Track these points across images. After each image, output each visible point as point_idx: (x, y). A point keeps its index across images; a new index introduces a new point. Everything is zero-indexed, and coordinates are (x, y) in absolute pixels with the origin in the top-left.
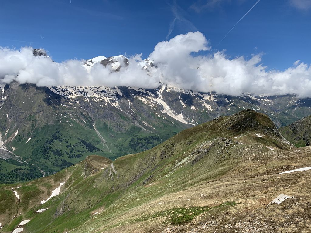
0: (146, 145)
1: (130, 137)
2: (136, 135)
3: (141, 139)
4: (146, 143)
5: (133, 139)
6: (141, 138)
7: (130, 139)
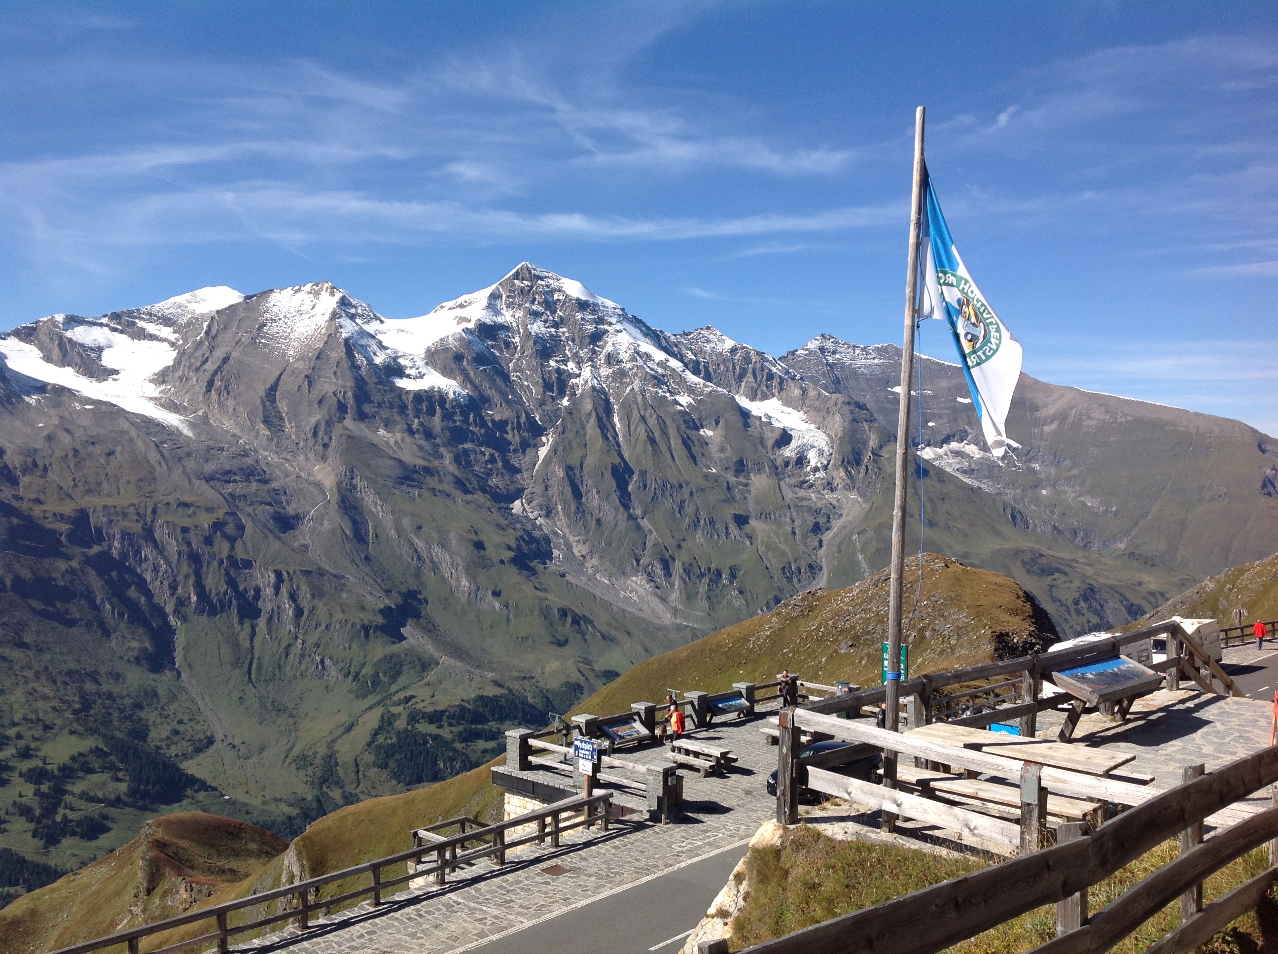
0: (459, 746)
1: (371, 708)
2: (401, 695)
3: (435, 718)
4: (460, 734)
5: (387, 722)
6: (430, 709)
7: (372, 719)
